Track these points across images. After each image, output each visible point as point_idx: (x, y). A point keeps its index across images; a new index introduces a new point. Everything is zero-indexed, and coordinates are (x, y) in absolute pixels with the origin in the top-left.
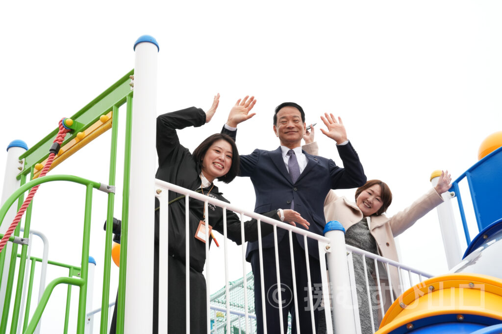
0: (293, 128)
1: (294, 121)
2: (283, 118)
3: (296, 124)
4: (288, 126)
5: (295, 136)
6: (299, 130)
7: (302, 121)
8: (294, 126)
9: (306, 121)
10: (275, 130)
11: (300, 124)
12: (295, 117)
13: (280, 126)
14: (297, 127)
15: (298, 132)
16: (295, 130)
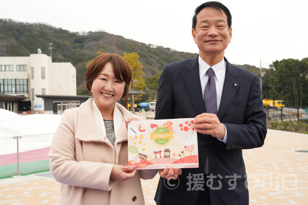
0: (216, 36)
1: (218, 27)
2: (204, 22)
3: (221, 32)
4: (209, 34)
5: (218, 47)
6: (223, 39)
7: (227, 27)
8: (217, 34)
9: (232, 26)
10: (194, 36)
11: (226, 31)
12: (220, 21)
13: (200, 32)
14: (221, 34)
15: (221, 41)
16: (219, 38)
